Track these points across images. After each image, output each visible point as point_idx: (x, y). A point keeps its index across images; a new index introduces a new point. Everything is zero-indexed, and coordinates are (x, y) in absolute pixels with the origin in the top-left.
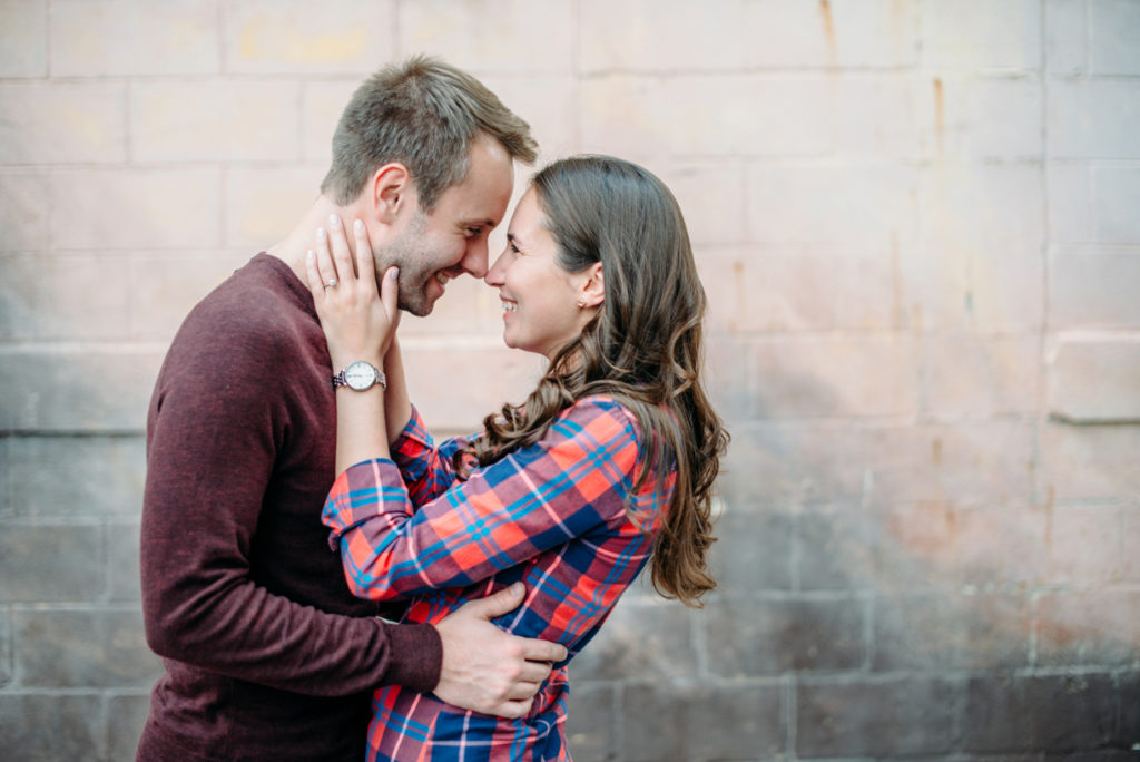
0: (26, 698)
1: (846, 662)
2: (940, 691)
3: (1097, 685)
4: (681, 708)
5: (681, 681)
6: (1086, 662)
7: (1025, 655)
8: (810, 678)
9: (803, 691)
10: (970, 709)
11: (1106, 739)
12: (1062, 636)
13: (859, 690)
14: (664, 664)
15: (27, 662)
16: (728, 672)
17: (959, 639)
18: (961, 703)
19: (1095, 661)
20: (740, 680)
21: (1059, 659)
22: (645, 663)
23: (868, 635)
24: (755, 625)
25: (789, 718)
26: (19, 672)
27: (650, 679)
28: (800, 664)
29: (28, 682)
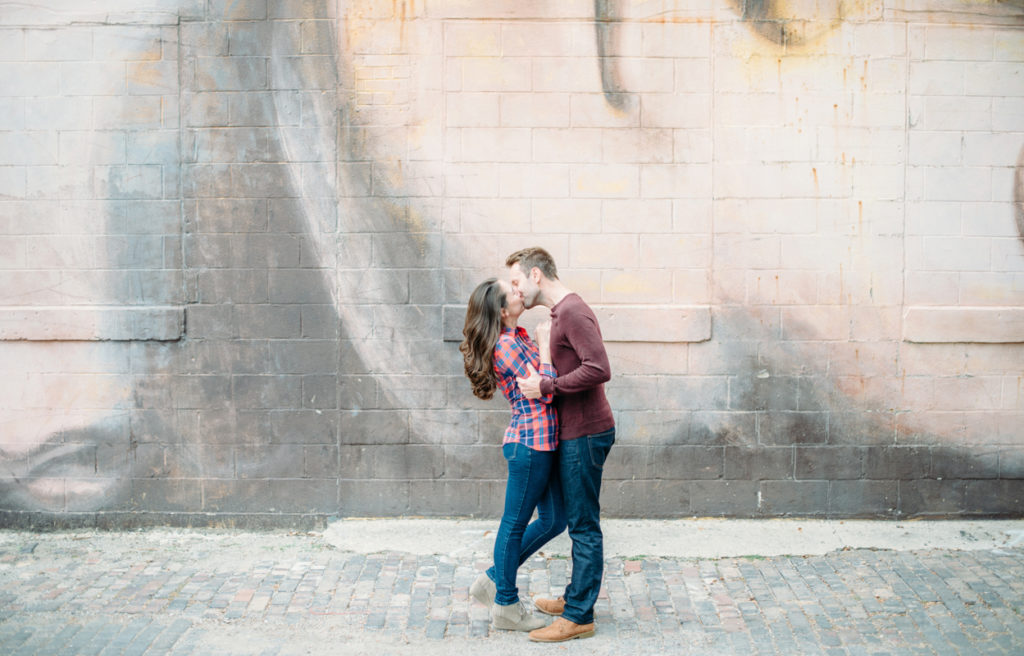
0: (484, 448)
1: (818, 440)
2: (857, 452)
3: (923, 452)
4: (750, 456)
5: (751, 446)
6: (918, 443)
7: (893, 438)
8: (803, 446)
9: (799, 449)
10: (869, 460)
11: (926, 475)
12: (908, 431)
13: (823, 451)
14: (743, 438)
15: (485, 433)
16: (769, 443)
17: (865, 431)
18: (865, 458)
19: (922, 442)
20: (774, 446)
21: (907, 441)
22: (736, 438)
23: (828, 419)
24: (781, 424)
25: (794, 462)
26: (481, 438)
27: (738, 444)
28: (798, 440)
29: (485, 442)
